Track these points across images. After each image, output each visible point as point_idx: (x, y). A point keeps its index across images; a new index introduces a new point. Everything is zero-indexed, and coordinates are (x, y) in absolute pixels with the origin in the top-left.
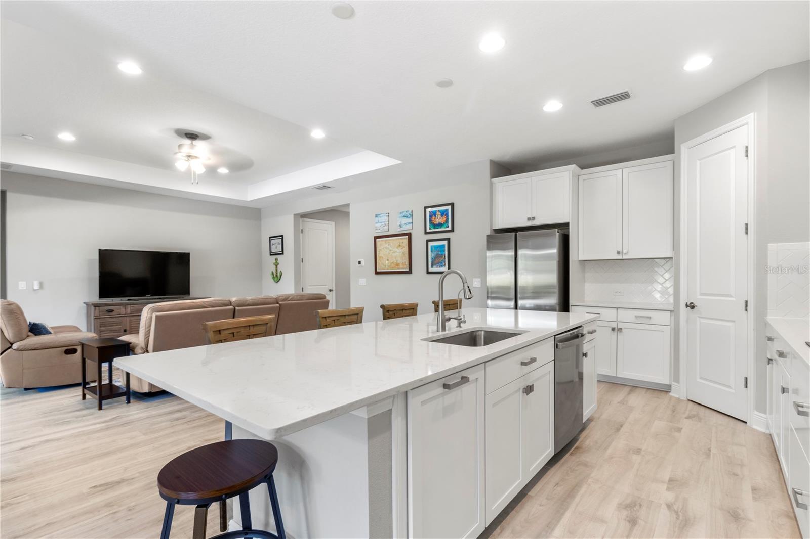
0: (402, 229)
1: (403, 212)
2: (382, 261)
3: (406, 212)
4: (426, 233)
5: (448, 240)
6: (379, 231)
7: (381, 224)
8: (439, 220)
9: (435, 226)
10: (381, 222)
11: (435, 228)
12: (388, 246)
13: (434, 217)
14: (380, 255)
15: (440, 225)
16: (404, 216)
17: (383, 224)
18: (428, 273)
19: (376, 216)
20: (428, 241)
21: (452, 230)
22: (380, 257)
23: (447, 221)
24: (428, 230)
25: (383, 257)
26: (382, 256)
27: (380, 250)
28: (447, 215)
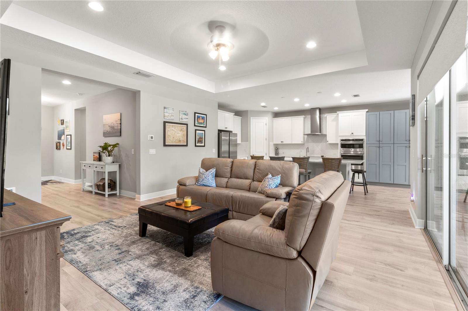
0: (183, 121)
1: (183, 111)
2: (170, 138)
3: (185, 112)
4: (195, 126)
5: (204, 131)
6: (168, 118)
7: (169, 114)
8: (201, 121)
9: (199, 123)
10: (169, 113)
11: (199, 124)
12: (174, 129)
13: (199, 119)
14: (168, 134)
15: (201, 123)
16: (184, 114)
17: (171, 114)
18: (196, 146)
19: (165, 108)
20: (196, 130)
21: (206, 127)
22: (168, 136)
23: (204, 122)
24: (196, 125)
25: (170, 136)
26: (170, 134)
27: (168, 131)
28: (204, 119)
